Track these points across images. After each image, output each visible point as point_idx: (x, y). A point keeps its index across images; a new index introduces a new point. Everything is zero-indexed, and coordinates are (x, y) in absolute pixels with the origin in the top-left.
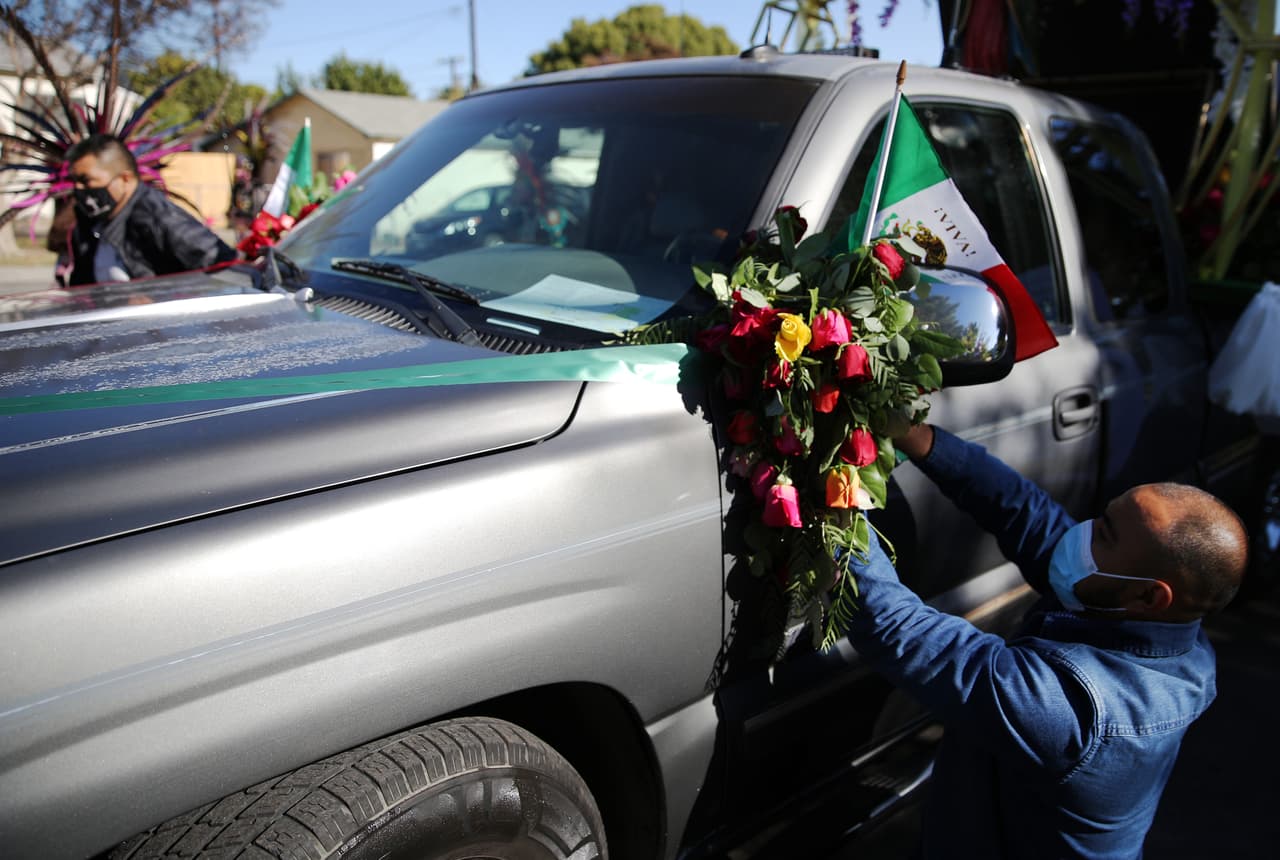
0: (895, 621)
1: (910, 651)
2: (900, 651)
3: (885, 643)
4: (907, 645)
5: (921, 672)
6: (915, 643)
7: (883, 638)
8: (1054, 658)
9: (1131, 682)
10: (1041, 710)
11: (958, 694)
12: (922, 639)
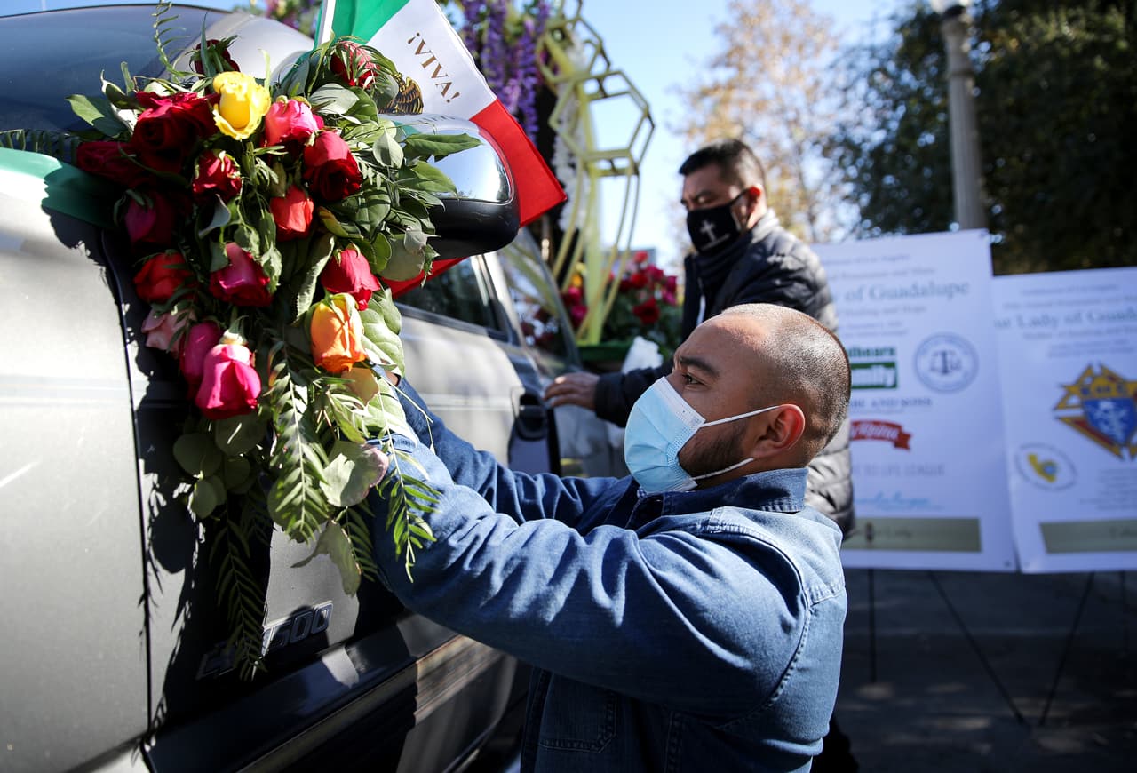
0: (477, 538)
1: (511, 576)
2: (497, 581)
3: (471, 572)
4: (506, 567)
5: (539, 603)
6: (516, 562)
7: (466, 566)
8: (709, 527)
9: (795, 536)
10: (730, 594)
11: (606, 614)
12: (525, 553)
